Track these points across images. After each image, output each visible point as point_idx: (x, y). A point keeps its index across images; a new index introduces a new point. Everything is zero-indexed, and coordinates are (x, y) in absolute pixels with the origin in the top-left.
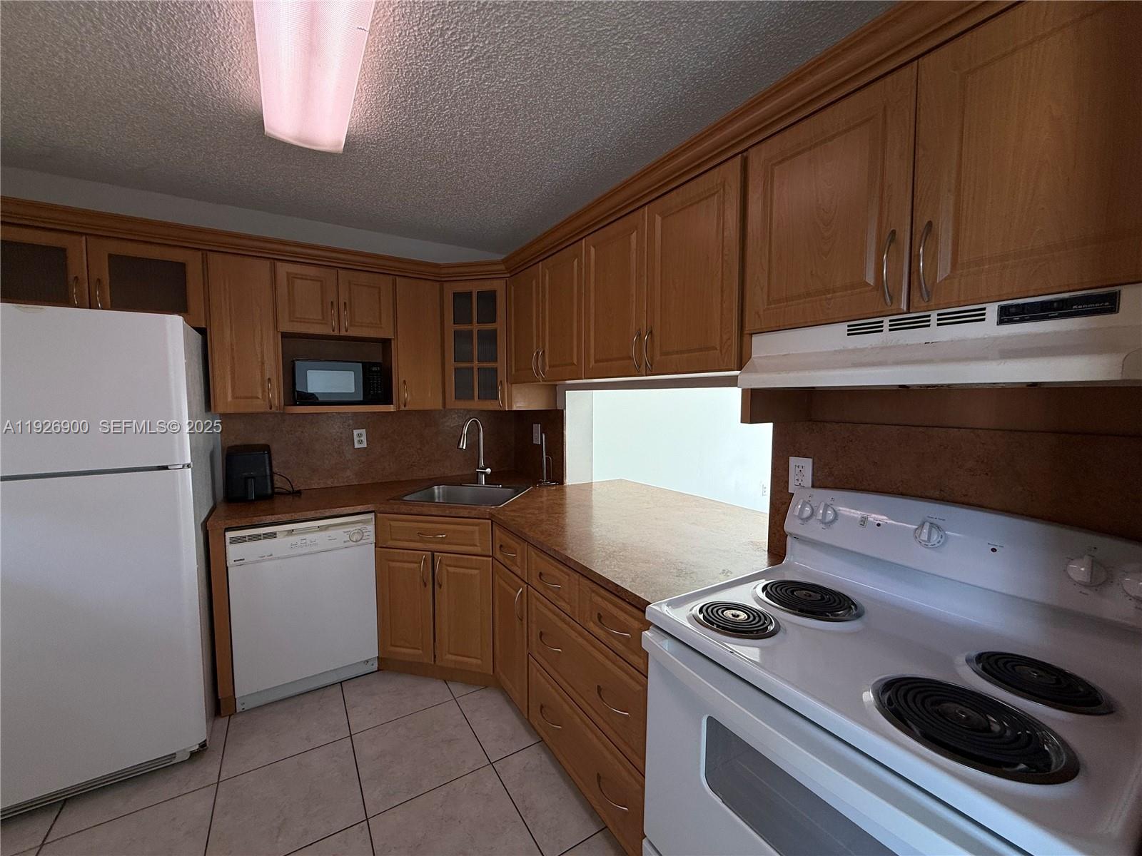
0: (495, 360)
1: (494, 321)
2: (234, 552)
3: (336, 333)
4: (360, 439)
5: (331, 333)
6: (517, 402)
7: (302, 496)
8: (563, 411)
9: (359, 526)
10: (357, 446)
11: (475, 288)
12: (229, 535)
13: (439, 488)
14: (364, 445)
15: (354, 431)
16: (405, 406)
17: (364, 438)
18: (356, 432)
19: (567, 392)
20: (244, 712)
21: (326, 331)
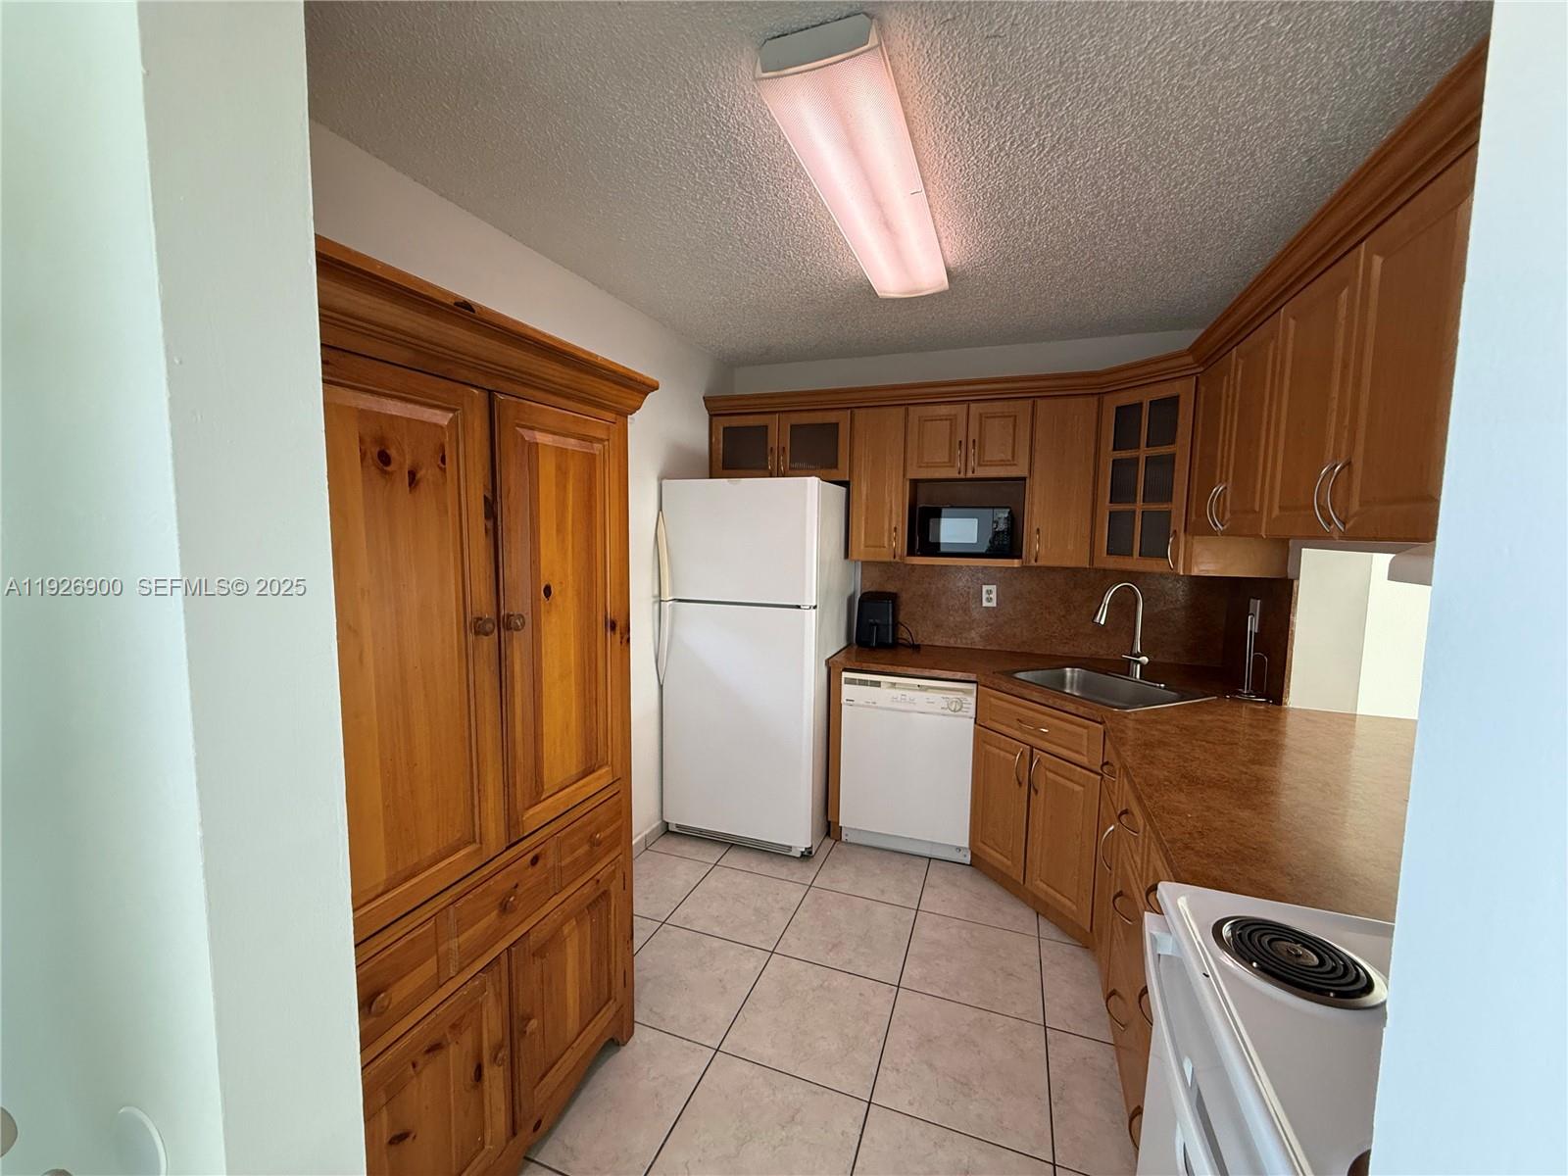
0: (1170, 499)
1: (1173, 442)
2: (847, 691)
3: (962, 476)
4: (990, 596)
5: (957, 476)
6: (1202, 563)
7: (922, 651)
8: (1292, 581)
9: (960, 695)
10: (985, 604)
11: (1146, 396)
12: (845, 675)
13: (1073, 672)
14: (993, 604)
15: (984, 586)
16: (1036, 561)
17: (994, 596)
18: (985, 588)
19: (1303, 549)
20: (846, 843)
21: (953, 474)
